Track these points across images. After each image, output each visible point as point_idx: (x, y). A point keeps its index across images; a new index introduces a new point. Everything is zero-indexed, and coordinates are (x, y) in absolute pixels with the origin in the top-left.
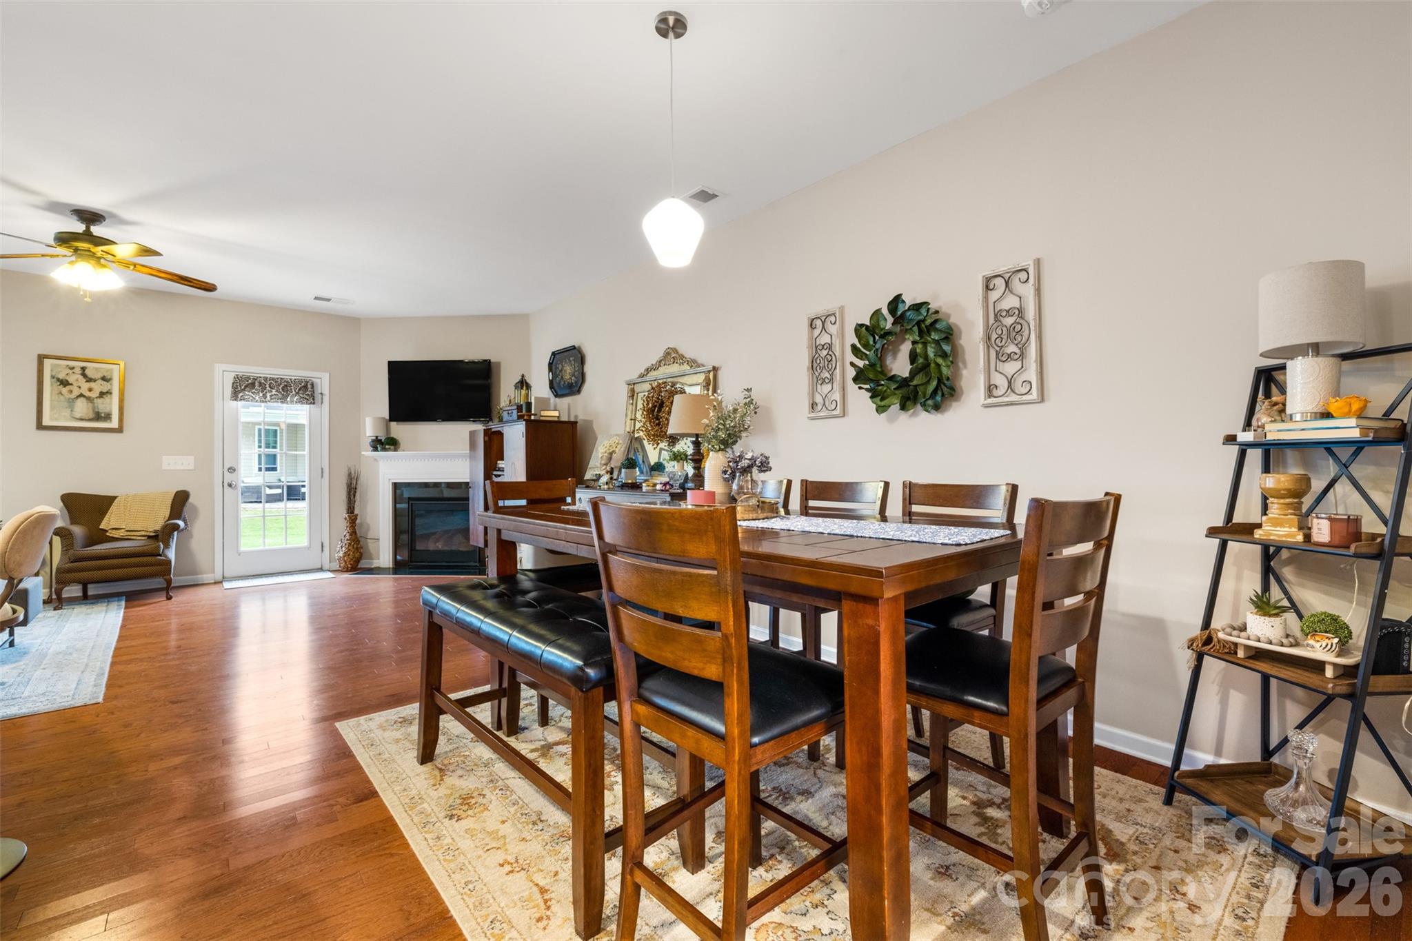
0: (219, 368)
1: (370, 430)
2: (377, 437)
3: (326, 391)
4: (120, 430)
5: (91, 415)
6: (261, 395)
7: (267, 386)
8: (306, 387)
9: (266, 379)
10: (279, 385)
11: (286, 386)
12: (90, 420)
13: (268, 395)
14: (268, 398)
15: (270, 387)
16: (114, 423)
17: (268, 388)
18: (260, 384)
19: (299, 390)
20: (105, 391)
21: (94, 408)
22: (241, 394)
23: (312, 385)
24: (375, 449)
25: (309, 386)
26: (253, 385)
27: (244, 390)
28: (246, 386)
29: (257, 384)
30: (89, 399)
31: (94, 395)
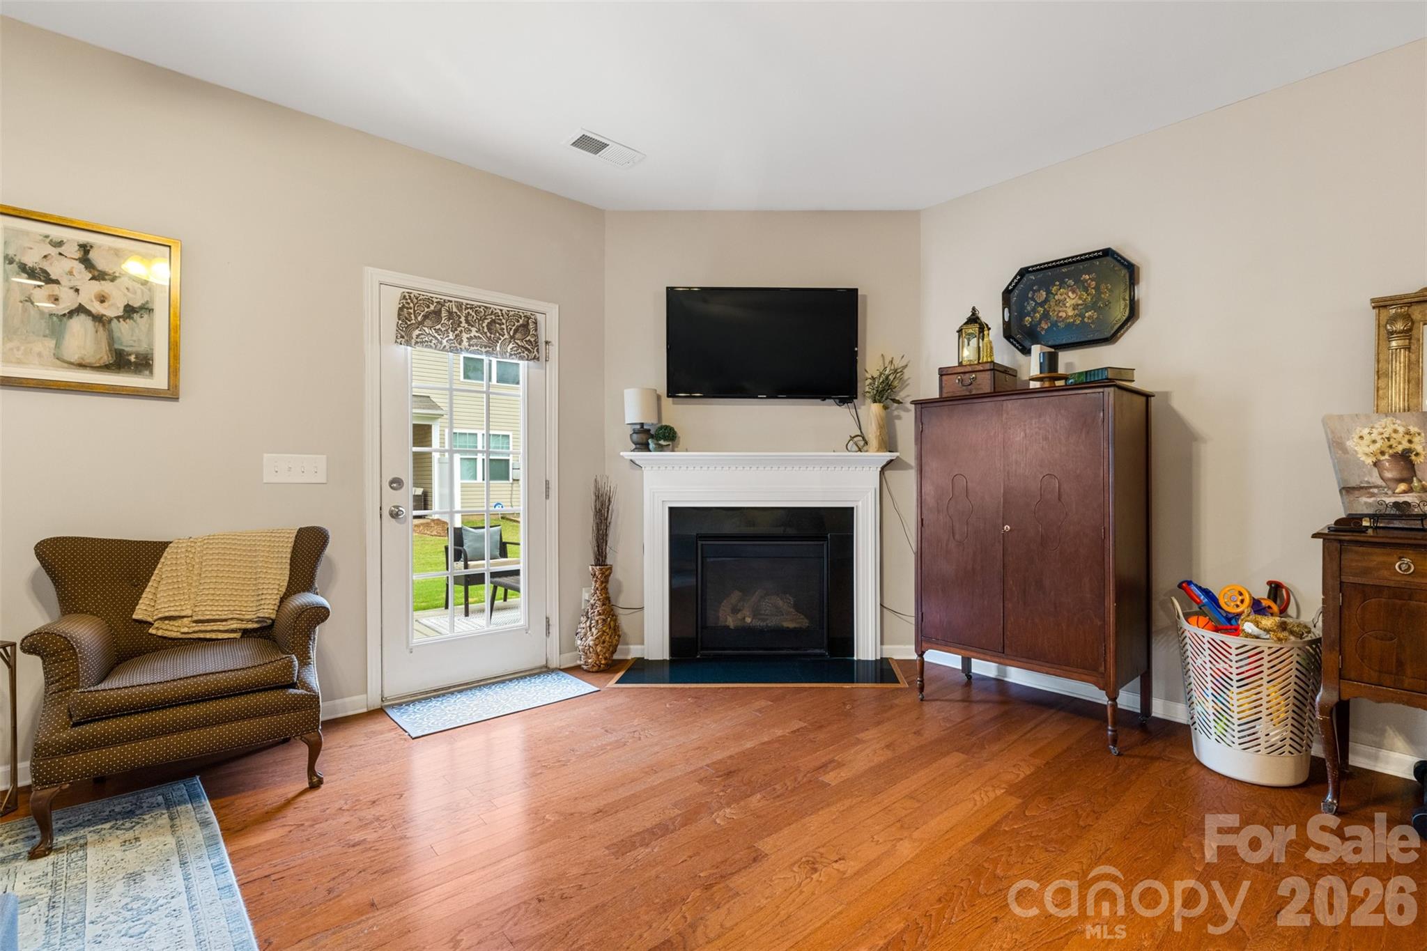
0: (373, 275)
1: (634, 410)
2: (642, 425)
3: (554, 339)
4: (171, 394)
5: (106, 358)
6: (451, 336)
7: (463, 319)
8: (525, 326)
9: (459, 306)
10: (482, 319)
11: (493, 321)
12: (106, 368)
13: (465, 336)
14: (465, 343)
15: (467, 321)
16: (159, 379)
17: (464, 324)
18: (450, 313)
19: (516, 331)
20: (137, 304)
21: (111, 339)
22: (417, 332)
23: (536, 323)
24: (644, 446)
25: (531, 326)
26: (437, 313)
27: (421, 323)
28: (426, 317)
29: (444, 314)
30: (98, 319)
31: (111, 310)
